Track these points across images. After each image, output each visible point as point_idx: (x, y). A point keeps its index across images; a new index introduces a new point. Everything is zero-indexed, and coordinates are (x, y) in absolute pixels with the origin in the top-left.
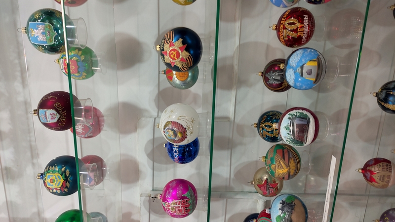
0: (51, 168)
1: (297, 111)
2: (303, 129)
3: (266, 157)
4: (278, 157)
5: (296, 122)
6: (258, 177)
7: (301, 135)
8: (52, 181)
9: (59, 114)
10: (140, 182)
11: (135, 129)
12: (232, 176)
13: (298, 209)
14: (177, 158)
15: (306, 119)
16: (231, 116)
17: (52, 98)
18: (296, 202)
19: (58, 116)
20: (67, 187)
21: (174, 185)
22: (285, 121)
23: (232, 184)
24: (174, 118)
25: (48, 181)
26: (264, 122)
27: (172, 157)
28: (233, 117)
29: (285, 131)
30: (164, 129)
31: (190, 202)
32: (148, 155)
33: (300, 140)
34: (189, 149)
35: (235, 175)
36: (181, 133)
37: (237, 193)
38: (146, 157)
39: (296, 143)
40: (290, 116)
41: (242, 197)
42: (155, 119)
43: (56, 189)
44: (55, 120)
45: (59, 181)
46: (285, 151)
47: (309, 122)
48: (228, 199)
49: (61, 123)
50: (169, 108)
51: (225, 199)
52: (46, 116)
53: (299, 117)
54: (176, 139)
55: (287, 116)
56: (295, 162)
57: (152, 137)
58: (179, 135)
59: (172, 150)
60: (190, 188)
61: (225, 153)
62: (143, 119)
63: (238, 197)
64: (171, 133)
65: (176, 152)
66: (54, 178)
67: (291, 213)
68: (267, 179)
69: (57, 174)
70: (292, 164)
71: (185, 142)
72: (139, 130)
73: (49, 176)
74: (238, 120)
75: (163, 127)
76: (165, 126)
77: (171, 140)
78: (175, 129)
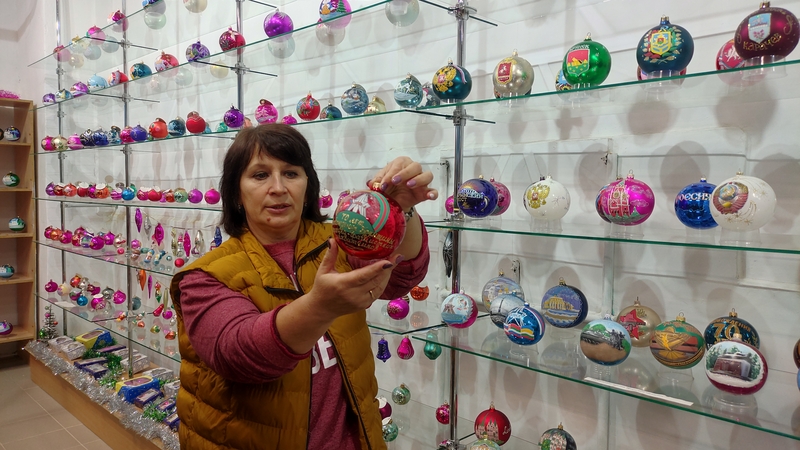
0: (678, 35)
1: (762, 367)
2: (734, 370)
3: (683, 322)
4: (685, 337)
5: (745, 363)
6: (647, 313)
7: (724, 366)
8: (661, 41)
9: (763, 42)
10: (632, 137)
11: (725, 123)
12: (639, 277)
13: (615, 354)
14: (685, 197)
15: (750, 376)
16: (747, 281)
17: (788, 28)
18: (623, 352)
19: (759, 41)
20: (651, 59)
21: (647, 196)
22: (745, 349)
23: (626, 276)
24: (752, 196)
25: (660, 34)
26: (740, 328)
27: (686, 192)
28: (745, 284)
29: (730, 347)
30: (736, 183)
31: (626, 216)
32: (677, 147)
33: (715, 365)
34: (699, 215)
35: (640, 282)
36: (730, 206)
37: (611, 283)
38: (673, 144)
39: (711, 360)
40: (753, 356)
41: (605, 289)
42: (744, 156)
43: (649, 46)
44: (752, 37)
45: (661, 49)
46: (696, 349)
47: (745, 379)
48: (602, 269)
49: (748, 46)
50: (769, 189)
51: (601, 265)
52: (759, 24)
53: (752, 369)
54: (720, 200)
55: (754, 353)
56: (679, 359)
57: (709, 152)
58: (726, 204)
59: (697, 191)
60: (643, 216)
61: (679, 268)
62: (744, 137)
63: (606, 283)
64: (729, 192)
65: (694, 196)
66: (665, 42)
67: (610, 343)
68: (644, 324)
69: (669, 46)
70: (677, 355)
71: (714, 211)
72: (722, 130)
73: (666, 35)
74: (739, 291)
75: (738, 181)
76: (740, 185)
77: (718, 192)
78: (737, 198)
